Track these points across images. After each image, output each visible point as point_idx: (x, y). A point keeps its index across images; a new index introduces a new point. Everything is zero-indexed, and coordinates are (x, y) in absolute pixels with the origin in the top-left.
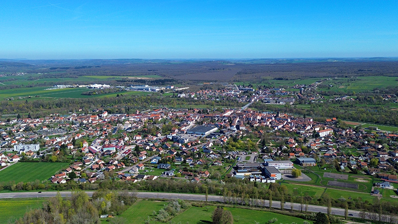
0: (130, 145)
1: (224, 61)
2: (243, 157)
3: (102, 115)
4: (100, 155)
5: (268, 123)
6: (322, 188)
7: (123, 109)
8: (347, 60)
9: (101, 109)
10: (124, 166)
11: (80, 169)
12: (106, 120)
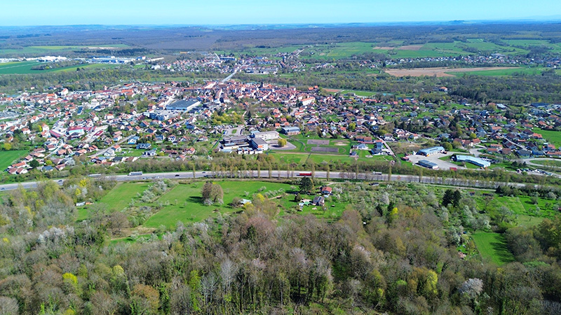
0: (100, 125)
1: (202, 28)
2: (229, 131)
3: (62, 93)
4: (65, 139)
5: (253, 95)
6: (306, 155)
7: (87, 86)
8: (327, 25)
9: (59, 86)
10: (97, 149)
11: (43, 155)
12: (67, 98)
